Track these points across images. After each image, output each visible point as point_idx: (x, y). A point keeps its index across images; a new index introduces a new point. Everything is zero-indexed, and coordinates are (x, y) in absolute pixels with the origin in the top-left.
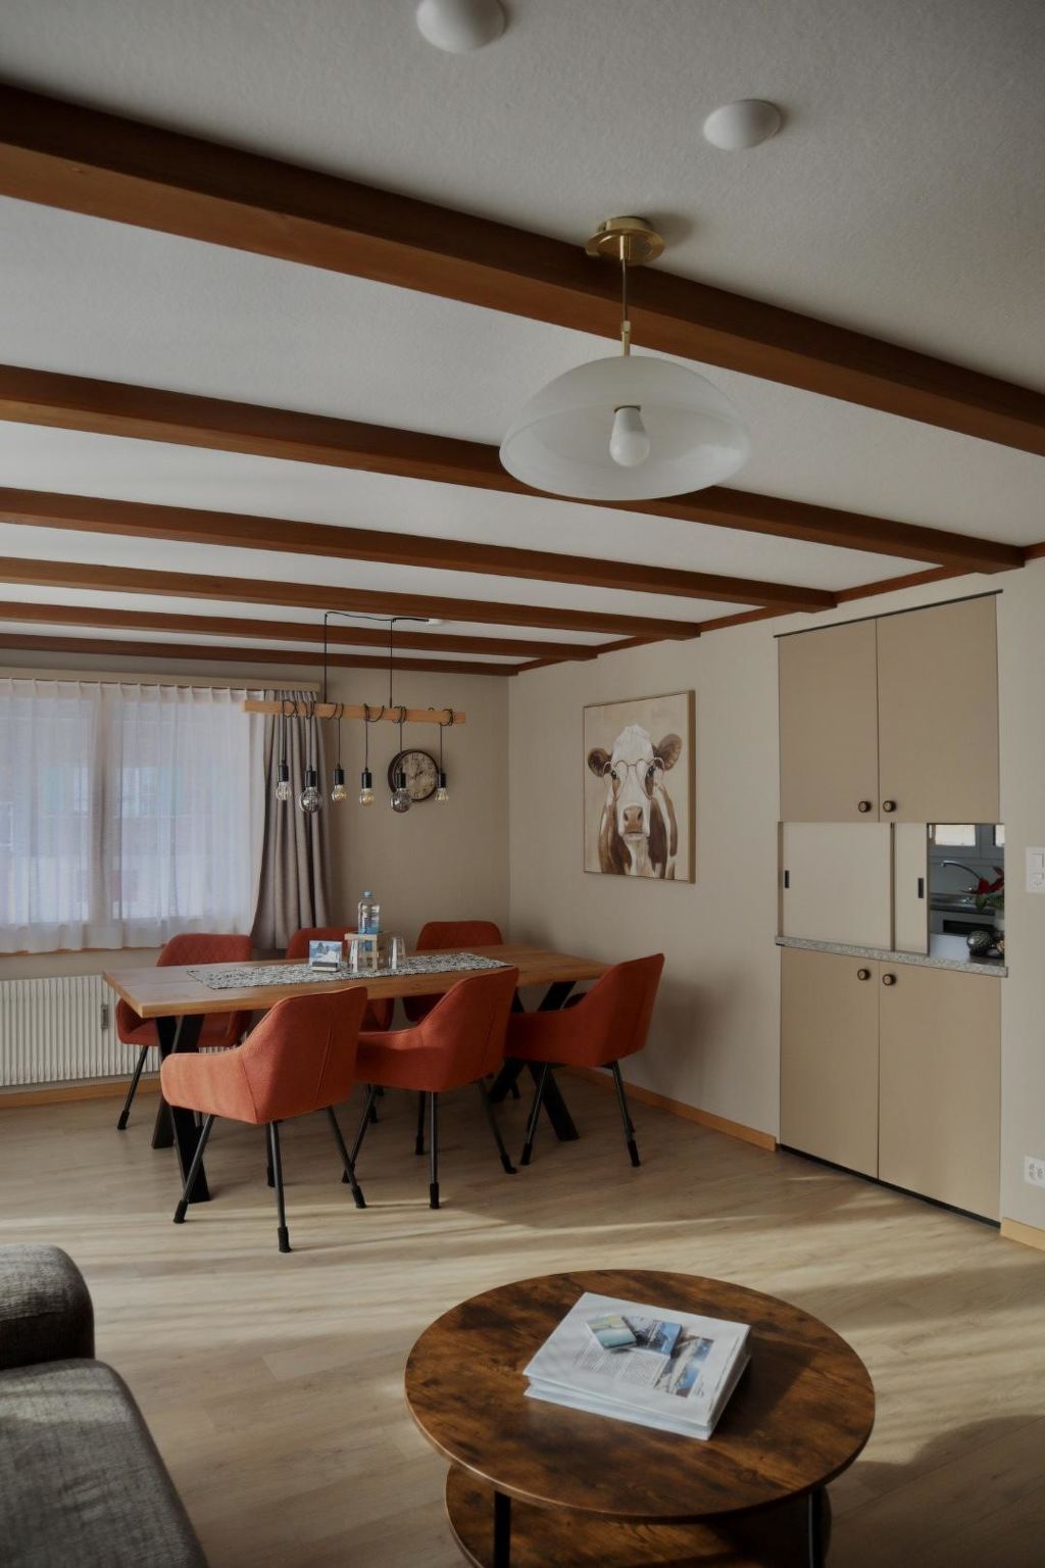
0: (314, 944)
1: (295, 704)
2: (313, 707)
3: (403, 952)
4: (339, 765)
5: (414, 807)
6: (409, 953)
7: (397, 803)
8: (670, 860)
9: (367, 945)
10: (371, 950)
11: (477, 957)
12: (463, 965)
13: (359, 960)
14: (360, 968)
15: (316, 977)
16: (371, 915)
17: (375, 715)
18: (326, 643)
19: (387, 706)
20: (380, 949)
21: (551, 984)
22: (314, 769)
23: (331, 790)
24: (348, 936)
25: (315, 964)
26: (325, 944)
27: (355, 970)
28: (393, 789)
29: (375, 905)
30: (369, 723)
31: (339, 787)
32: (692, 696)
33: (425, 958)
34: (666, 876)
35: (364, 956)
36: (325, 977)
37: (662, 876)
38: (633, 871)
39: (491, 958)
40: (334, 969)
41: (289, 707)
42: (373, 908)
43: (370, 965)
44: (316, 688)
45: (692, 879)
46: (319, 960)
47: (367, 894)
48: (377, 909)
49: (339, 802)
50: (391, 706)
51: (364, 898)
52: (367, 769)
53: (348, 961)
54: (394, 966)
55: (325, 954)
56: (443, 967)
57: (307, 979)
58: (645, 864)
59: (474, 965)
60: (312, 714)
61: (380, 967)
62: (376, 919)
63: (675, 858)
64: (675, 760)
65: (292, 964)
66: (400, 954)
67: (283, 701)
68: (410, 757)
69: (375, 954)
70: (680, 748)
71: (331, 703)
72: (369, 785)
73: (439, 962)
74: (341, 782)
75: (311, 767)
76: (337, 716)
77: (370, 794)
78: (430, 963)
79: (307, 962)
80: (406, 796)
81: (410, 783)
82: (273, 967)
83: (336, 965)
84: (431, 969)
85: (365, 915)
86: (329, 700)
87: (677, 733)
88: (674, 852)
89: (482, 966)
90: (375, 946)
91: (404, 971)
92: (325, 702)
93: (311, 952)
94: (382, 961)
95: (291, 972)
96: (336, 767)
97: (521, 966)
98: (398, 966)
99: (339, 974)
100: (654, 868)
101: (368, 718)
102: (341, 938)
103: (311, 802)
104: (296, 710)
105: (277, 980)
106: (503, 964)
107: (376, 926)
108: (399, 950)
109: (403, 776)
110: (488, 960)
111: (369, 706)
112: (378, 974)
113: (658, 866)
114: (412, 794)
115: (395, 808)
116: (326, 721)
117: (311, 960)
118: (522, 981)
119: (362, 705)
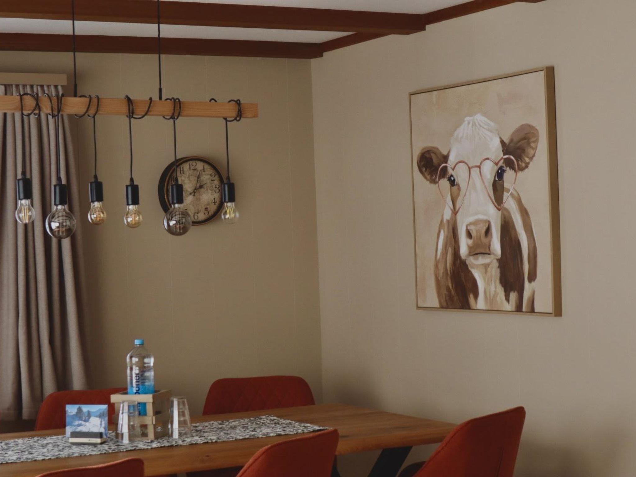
0: (71, 409)
1: (37, 99)
2: (60, 99)
3: (187, 417)
4: (96, 177)
5: (193, 231)
6: (193, 418)
7: (172, 223)
8: (528, 287)
9: (141, 409)
10: (145, 414)
11: (282, 421)
12: (265, 430)
13: (131, 428)
14: (132, 438)
15: (76, 451)
16: (143, 368)
17: (140, 110)
18: (73, 20)
19: (156, 98)
20: (157, 413)
21: (379, 452)
22: (64, 182)
23: (86, 209)
24: (115, 398)
25: (75, 434)
26: (86, 408)
27: (126, 440)
28: (166, 207)
29: (148, 356)
30: (132, 120)
31: (97, 204)
32: (550, 73)
33: (215, 424)
34: (524, 309)
35: (137, 422)
36: (86, 450)
37: (519, 308)
38: (481, 303)
39: (301, 421)
40: (98, 440)
41: (29, 102)
42: (146, 360)
43: (145, 435)
44: (62, 80)
45: (558, 311)
46: (79, 429)
47: (137, 342)
48: (151, 361)
49: (96, 224)
50: (160, 98)
51: (134, 347)
52: (132, 180)
53: (116, 429)
54: (176, 435)
55: (85, 421)
56: (239, 434)
57: (65, 454)
58: (496, 295)
59: (279, 430)
60: (59, 111)
61: (158, 436)
62: (150, 374)
63: (533, 284)
64: (531, 158)
65: (44, 436)
66: (182, 419)
67: (21, 96)
68: (186, 166)
69: (150, 420)
70: (537, 141)
71: (81, 96)
72: (135, 201)
73: (234, 428)
74: (100, 198)
75: (59, 179)
76: (92, 112)
77: (138, 213)
78: (222, 429)
79: (64, 433)
80: (185, 214)
81: (188, 199)
82: (20, 441)
83: (100, 435)
84: (223, 436)
85: (136, 370)
86: (79, 93)
87: (534, 124)
88: (532, 277)
89: (290, 431)
90: (150, 409)
91: (188, 440)
92: (75, 96)
93: (68, 420)
94: (159, 429)
95: (43, 446)
96: (93, 180)
97: (342, 430)
98: (180, 434)
99: (106, 447)
100: (507, 299)
101: (131, 114)
102: (106, 401)
103: (61, 225)
104: (38, 106)
105: (25, 456)
106: (316, 428)
107: (150, 383)
108: (181, 414)
109: (180, 188)
110: (297, 424)
111: (132, 98)
112: (155, 445)
113: (513, 296)
114: (191, 212)
115: (170, 230)
116: (75, 119)
117: (69, 430)
118: (342, 447)
119: (123, 97)
